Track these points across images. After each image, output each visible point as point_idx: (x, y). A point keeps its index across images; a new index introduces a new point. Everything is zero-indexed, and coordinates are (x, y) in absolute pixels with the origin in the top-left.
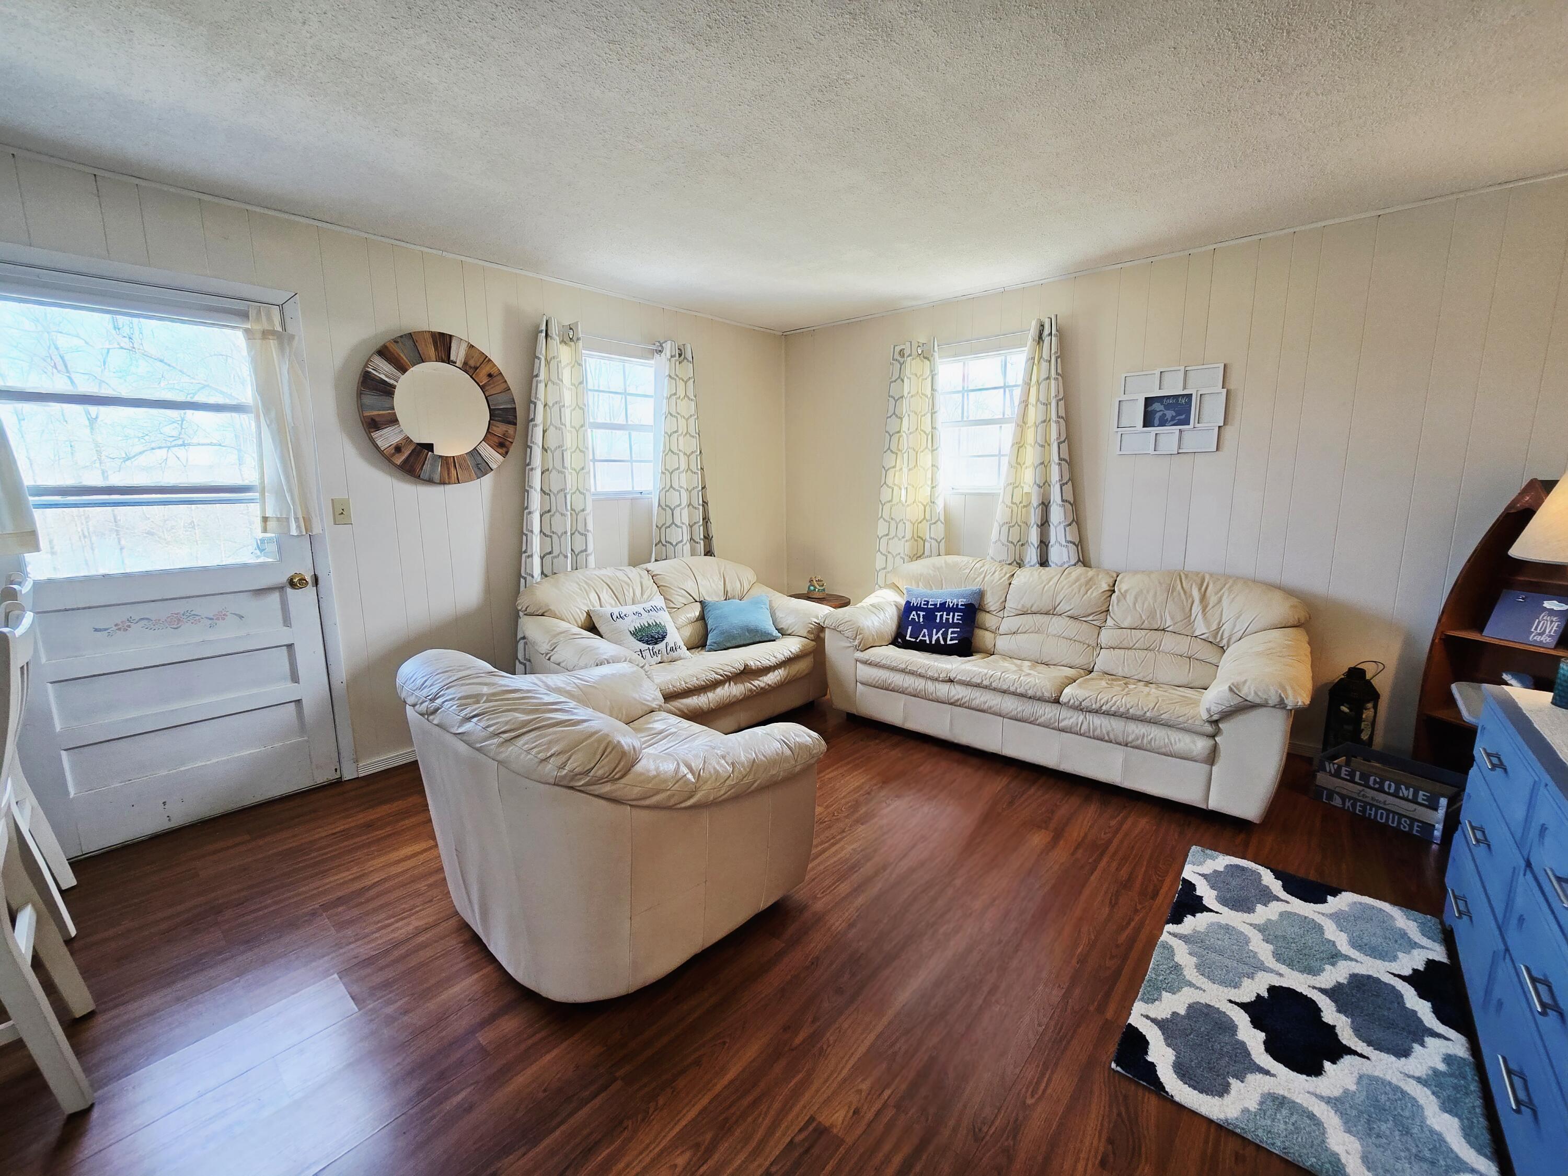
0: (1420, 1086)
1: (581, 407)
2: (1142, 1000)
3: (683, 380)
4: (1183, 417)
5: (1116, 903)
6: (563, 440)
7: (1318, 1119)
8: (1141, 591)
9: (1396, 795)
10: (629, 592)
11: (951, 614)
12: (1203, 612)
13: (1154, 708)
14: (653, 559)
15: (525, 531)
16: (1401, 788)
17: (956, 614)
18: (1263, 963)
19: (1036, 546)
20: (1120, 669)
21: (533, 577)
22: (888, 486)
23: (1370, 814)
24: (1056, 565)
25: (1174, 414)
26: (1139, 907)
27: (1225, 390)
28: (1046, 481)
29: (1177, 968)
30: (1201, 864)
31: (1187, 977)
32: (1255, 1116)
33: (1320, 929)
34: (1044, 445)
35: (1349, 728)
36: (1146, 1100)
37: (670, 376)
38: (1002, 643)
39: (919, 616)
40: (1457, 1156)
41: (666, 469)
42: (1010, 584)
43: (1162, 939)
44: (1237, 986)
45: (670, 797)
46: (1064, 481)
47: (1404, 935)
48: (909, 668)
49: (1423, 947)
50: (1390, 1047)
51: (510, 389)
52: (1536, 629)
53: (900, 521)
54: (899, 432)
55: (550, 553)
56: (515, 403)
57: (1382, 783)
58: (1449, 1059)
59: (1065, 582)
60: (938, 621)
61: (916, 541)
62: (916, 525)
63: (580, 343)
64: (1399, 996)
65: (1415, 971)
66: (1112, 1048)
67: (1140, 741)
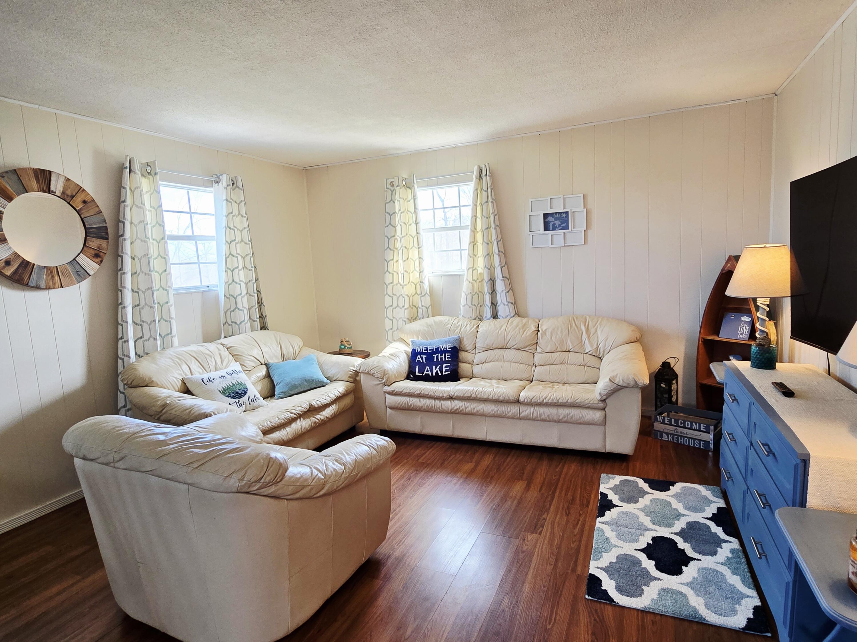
0: (723, 566)
1: (161, 225)
2: (594, 560)
3: (236, 203)
4: (565, 225)
5: (569, 513)
6: (148, 251)
7: (684, 594)
8: (554, 329)
9: (691, 429)
10: (212, 362)
11: (444, 354)
12: (588, 338)
13: (571, 398)
14: (223, 336)
15: (120, 322)
16: (693, 425)
17: (447, 354)
18: (647, 527)
19: (489, 306)
20: (548, 377)
21: (129, 357)
22: (389, 272)
23: (681, 441)
24: (503, 317)
25: (560, 223)
26: (581, 513)
27: (585, 209)
28: (491, 265)
29: (607, 539)
30: (607, 483)
31: (613, 543)
32: (657, 601)
33: (669, 504)
34: (488, 243)
35: (666, 396)
36: (606, 609)
37: (227, 200)
38: (477, 370)
39: (422, 358)
40: (741, 592)
41: (227, 268)
42: (477, 332)
43: (596, 526)
44: (637, 541)
45: (311, 490)
46: (503, 265)
47: (706, 498)
48: (422, 393)
49: (715, 502)
50: (708, 552)
51: (101, 212)
52: (740, 332)
53: (400, 296)
54: (394, 236)
55: (141, 338)
56: (106, 223)
57: (684, 424)
58: (732, 551)
59: (510, 328)
60: (435, 360)
61: (412, 308)
62: (411, 297)
63: (158, 177)
64: (709, 528)
65: (713, 514)
66: (584, 587)
67: (566, 419)
